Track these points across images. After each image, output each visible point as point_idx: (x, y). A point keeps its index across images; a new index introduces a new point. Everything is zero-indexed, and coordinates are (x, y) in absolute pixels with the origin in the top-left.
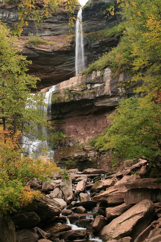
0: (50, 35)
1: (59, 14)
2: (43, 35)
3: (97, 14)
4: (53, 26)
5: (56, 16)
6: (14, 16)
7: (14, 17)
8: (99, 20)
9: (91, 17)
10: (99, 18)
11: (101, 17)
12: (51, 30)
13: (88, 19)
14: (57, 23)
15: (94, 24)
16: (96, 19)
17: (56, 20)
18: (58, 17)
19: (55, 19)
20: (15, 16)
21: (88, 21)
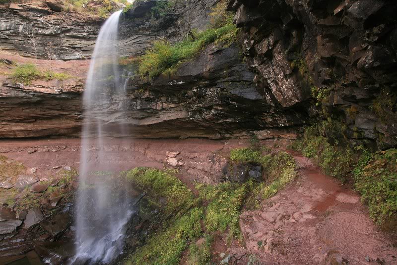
0: (83, 59)
1: (86, 23)
2: (72, 57)
3: (148, 24)
4: (84, 44)
5: (83, 26)
6: (7, 26)
7: (8, 28)
8: (154, 34)
9: (139, 30)
10: (154, 31)
11: (156, 30)
12: (83, 51)
13: (135, 33)
14: (89, 39)
15: (146, 42)
16: (148, 33)
17: (85, 34)
18: (86, 28)
19: (82, 32)
20: (10, 26)
21: (137, 36)
